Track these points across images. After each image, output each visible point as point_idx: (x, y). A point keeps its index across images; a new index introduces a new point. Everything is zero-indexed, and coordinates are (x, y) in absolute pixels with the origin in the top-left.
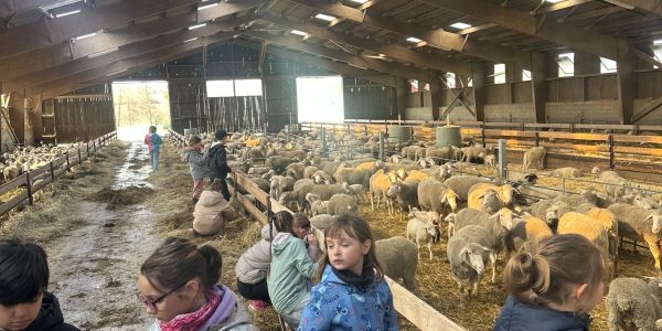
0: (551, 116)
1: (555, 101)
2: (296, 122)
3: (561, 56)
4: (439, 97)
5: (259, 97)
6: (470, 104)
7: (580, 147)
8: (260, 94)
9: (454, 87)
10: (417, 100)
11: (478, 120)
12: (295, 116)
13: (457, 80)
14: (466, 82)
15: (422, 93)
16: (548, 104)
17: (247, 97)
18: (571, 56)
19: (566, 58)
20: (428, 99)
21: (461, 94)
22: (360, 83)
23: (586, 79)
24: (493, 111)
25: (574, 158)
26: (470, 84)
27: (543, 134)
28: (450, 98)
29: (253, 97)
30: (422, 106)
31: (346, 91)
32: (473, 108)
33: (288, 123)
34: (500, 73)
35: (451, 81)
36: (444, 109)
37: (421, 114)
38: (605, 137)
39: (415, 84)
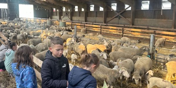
0: (88, 21)
1: (89, 17)
2: (19, 17)
3: (91, 5)
4: (61, 14)
5: (6, 9)
6: (69, 16)
7: (94, 28)
8: (7, 8)
9: (65, 11)
10: (55, 14)
11: (71, 20)
12: (18, 15)
13: (66, 9)
14: (68, 10)
15: (56, 12)
16: (87, 17)
17: (3, 9)
18: (93, 6)
19: (92, 6)
20: (58, 14)
21: (67, 13)
22: (38, 7)
23: (96, 12)
24: (75, 18)
25: (92, 31)
26: (69, 11)
27: (86, 25)
28: (64, 14)
29: (5, 9)
30: (56, 15)
31: (34, 9)
32: (70, 17)
33: (16, 17)
34: (76, 9)
35: (64, 9)
36: (62, 17)
37: (56, 18)
38: (100, 26)
39: (54, 9)
